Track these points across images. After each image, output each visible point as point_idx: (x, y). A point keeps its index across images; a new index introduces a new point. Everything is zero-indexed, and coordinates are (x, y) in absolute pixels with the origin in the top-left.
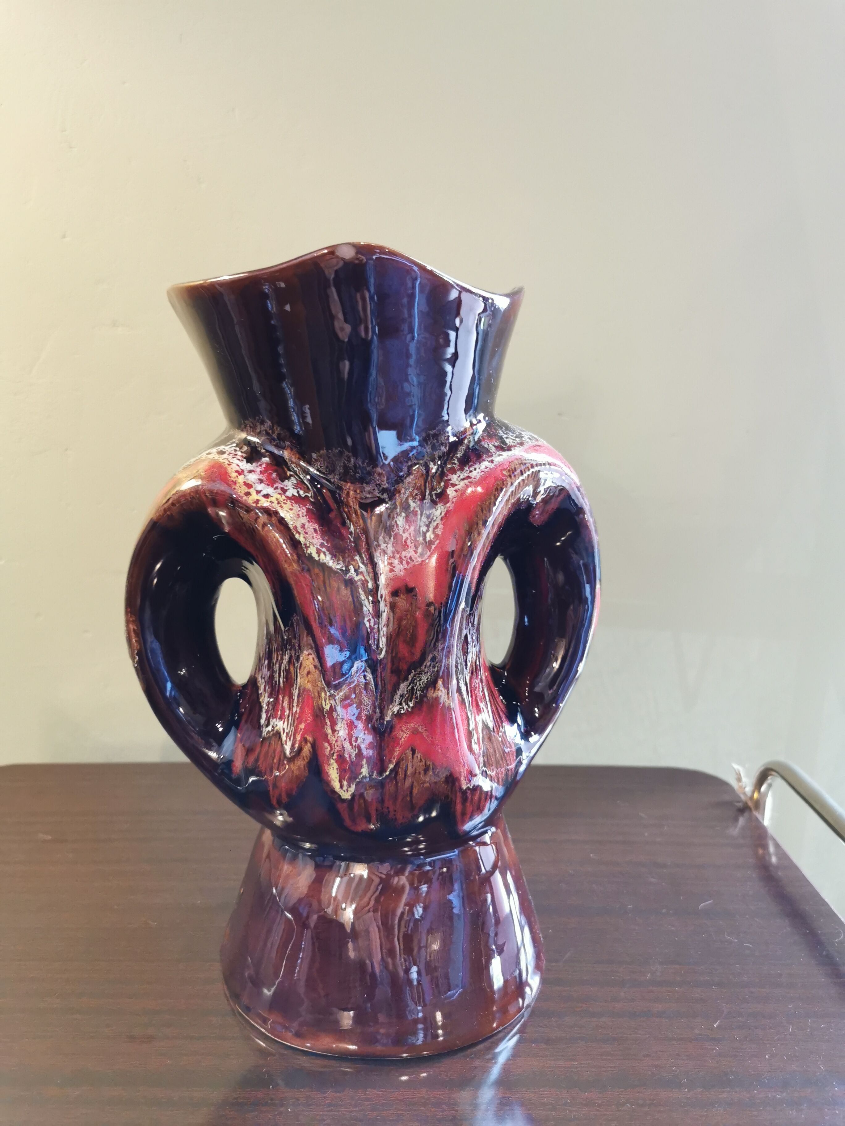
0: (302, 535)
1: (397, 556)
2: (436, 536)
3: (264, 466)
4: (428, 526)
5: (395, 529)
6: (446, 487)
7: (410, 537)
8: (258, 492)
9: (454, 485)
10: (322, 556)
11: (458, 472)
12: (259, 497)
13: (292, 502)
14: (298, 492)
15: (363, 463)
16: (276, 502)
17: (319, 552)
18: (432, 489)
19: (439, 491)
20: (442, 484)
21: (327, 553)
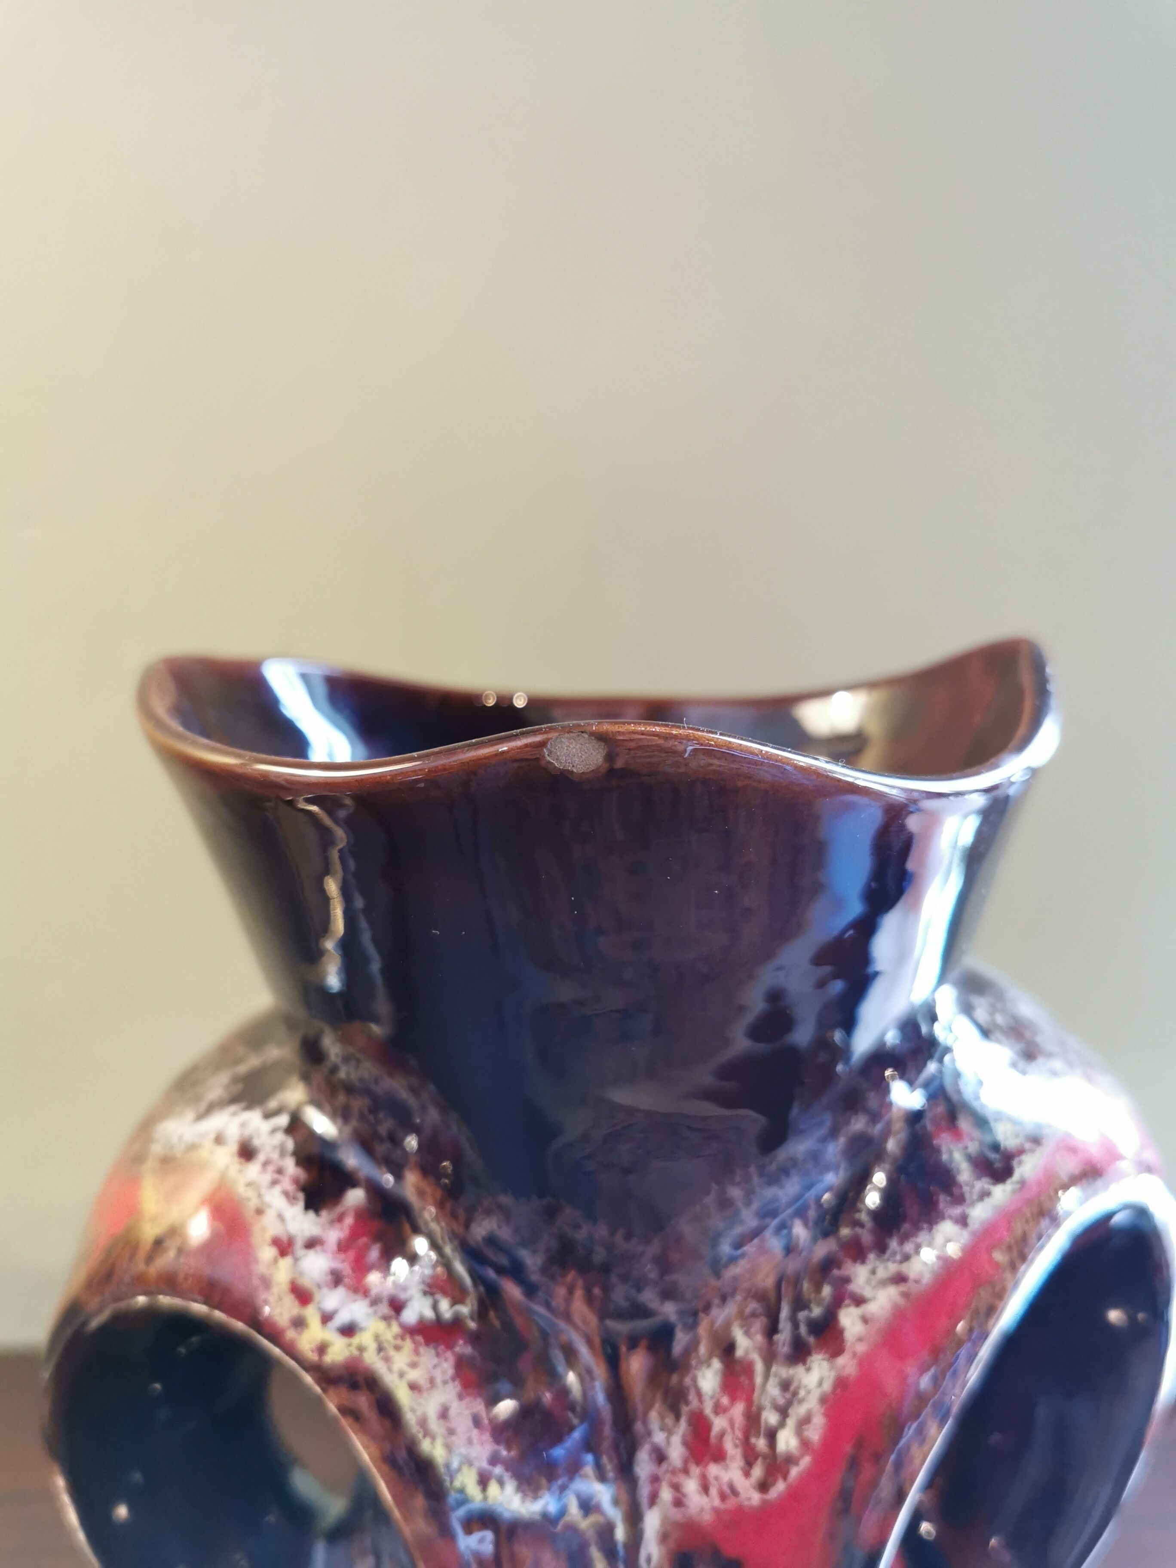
0: (439, 1442)
1: (695, 1470)
2: (805, 1444)
3: (349, 1221)
4: (783, 1412)
5: (692, 1397)
6: (837, 1302)
7: (733, 1428)
8: (326, 1318)
9: (859, 1301)
10: (493, 1488)
11: (871, 1256)
12: (330, 1335)
13: (414, 1342)
14: (435, 1307)
15: (613, 1233)
16: (372, 1346)
17: (483, 1481)
18: (799, 1304)
19: (817, 1311)
20: (827, 1291)
21: (507, 1477)
